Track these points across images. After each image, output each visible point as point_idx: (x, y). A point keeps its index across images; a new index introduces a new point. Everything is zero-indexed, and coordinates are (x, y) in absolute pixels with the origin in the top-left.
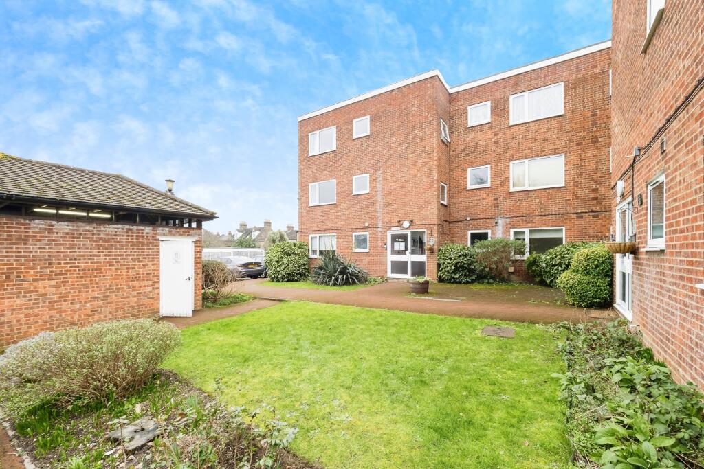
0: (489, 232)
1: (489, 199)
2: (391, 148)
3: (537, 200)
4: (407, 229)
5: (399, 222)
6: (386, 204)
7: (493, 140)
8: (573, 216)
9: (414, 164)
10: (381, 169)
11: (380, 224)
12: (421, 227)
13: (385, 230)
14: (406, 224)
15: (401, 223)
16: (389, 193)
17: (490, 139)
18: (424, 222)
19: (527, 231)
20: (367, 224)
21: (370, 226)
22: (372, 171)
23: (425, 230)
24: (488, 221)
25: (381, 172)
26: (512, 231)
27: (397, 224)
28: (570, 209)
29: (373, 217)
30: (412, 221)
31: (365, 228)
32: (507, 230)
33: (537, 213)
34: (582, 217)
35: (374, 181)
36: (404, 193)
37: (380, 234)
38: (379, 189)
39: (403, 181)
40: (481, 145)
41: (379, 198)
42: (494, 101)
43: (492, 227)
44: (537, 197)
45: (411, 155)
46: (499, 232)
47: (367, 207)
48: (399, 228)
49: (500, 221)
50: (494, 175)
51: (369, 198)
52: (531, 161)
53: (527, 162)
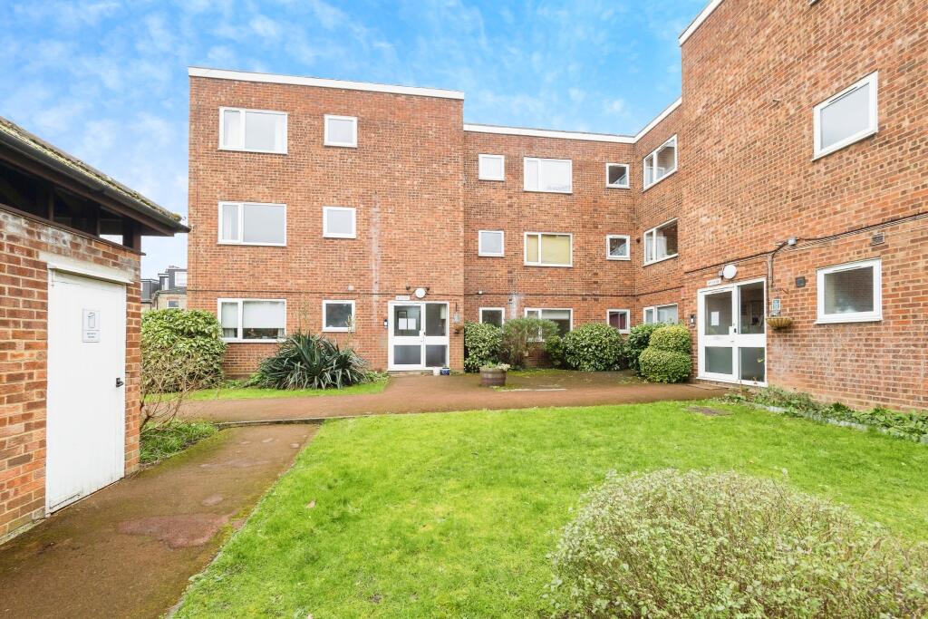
0: (503, 310)
1: (502, 271)
2: (395, 179)
3: (550, 279)
4: (420, 299)
5: (408, 289)
6: (386, 260)
7: (507, 203)
8: (580, 298)
9: (432, 210)
10: (378, 205)
11: (375, 289)
12: (442, 297)
13: (384, 299)
14: (420, 292)
15: (412, 290)
16: (392, 243)
17: (504, 201)
18: (445, 292)
19: (540, 310)
20: (351, 288)
21: (358, 291)
22: (362, 206)
23: (448, 303)
24: (502, 297)
25: (377, 210)
26: (526, 310)
27: (405, 292)
28: (577, 291)
29: (362, 278)
30: (428, 289)
31: (348, 294)
32: (521, 310)
33: (549, 292)
34: (584, 300)
35: (364, 222)
36: (415, 248)
37: (375, 304)
38: (374, 236)
39: (415, 230)
40: (494, 207)
41: (375, 249)
42: (508, 157)
43: (507, 304)
44: (550, 275)
45: (426, 196)
46: (512, 312)
47: (352, 260)
48: (408, 297)
49: (515, 299)
50: (508, 244)
51: (356, 248)
52: (543, 235)
53: (540, 237)
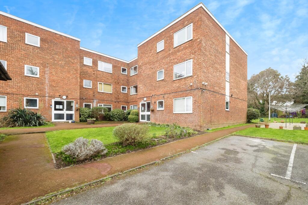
0: (91, 104)
1: (91, 93)
2: (55, 60)
6: (51, 86)
7: (93, 73)
9: (69, 72)
11: (47, 95)
12: (72, 99)
13: (50, 98)
14: (64, 97)
15: (61, 96)
16: (54, 81)
19: (103, 105)
20: (37, 94)
21: (40, 95)
22: (42, 67)
23: (74, 101)
24: (91, 100)
25: (48, 69)
27: (58, 97)
28: (113, 100)
29: (42, 91)
30: (67, 96)
32: (97, 104)
34: (115, 102)
35: (43, 73)
37: (47, 100)
38: (47, 78)
40: (89, 73)
41: (47, 82)
42: (93, 59)
44: (106, 95)
47: (37, 85)
48: (60, 99)
49: (95, 101)
50: (93, 85)
51: (40, 81)
52: (104, 84)
53: (103, 84)
